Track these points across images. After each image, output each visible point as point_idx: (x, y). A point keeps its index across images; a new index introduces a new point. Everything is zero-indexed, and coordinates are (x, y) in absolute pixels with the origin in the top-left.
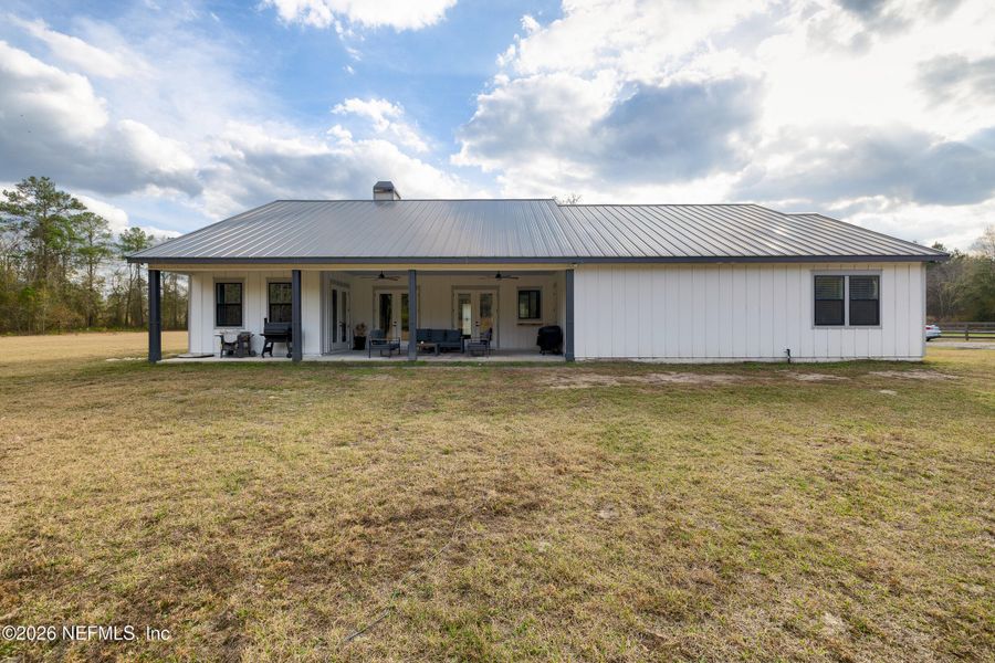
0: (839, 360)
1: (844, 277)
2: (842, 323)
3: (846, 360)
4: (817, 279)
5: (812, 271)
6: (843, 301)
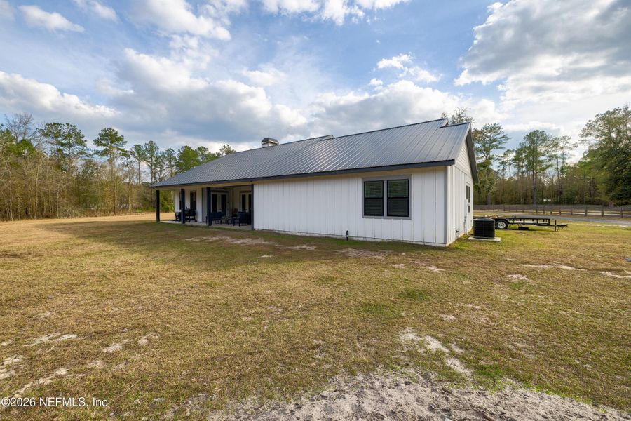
0: (381, 240)
1: (383, 181)
2: (383, 215)
3: (385, 240)
4: (365, 184)
5: (363, 178)
6: (383, 198)
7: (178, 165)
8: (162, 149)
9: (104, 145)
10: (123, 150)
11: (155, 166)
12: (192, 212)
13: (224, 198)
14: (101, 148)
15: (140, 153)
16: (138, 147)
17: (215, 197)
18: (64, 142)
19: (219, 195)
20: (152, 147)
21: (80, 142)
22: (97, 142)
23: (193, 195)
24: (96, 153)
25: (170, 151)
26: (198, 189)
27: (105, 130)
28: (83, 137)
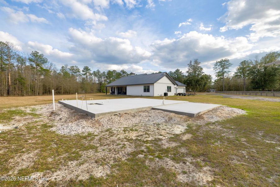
0: (146, 96)
2: (146, 92)
5: (144, 85)
6: (146, 89)
7: (107, 77)
8: (102, 72)
9: (85, 72)
10: (90, 73)
11: (100, 78)
12: (114, 92)
13: (121, 89)
14: (84, 73)
15: (95, 74)
16: (94, 72)
17: (119, 89)
18: (75, 72)
19: (120, 88)
20: (98, 71)
21: (79, 72)
22: (83, 71)
23: (114, 88)
24: (83, 74)
25: (104, 73)
26: (115, 87)
27: (85, 67)
28: (79, 70)
